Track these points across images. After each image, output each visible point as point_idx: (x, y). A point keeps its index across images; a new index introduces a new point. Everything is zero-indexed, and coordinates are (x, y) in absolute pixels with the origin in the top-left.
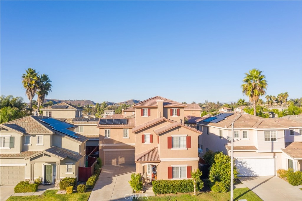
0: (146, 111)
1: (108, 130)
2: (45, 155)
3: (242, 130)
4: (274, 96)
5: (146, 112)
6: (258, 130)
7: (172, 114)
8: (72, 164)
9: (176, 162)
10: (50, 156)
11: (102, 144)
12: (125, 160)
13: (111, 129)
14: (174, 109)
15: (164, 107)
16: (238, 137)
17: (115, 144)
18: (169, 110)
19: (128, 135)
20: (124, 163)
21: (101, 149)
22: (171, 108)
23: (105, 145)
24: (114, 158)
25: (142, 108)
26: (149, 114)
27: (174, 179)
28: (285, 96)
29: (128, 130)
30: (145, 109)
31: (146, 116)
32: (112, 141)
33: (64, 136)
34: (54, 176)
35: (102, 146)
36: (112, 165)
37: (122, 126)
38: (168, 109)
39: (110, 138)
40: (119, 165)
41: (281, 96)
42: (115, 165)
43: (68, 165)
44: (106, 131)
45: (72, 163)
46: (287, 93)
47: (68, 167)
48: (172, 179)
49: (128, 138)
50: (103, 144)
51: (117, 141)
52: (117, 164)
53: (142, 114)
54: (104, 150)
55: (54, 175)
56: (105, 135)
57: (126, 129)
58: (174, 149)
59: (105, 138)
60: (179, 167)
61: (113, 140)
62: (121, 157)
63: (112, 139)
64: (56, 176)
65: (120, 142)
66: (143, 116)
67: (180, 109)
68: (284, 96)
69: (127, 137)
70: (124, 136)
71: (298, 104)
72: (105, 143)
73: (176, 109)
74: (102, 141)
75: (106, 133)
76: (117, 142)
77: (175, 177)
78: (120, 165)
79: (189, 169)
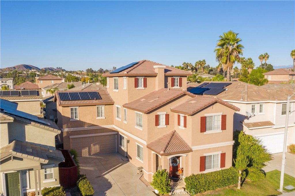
0: (141, 80)
1: (75, 109)
2: (15, 158)
3: (259, 103)
4: (191, 64)
5: (141, 82)
6: (277, 103)
7: (173, 85)
8: (54, 167)
9: (209, 150)
10: (21, 159)
11: (67, 129)
12: (100, 148)
13: (79, 106)
14: (176, 78)
15: (166, 75)
16: (254, 111)
17: (86, 127)
18: (170, 79)
19: (103, 114)
20: (98, 153)
21: (65, 137)
22: (172, 76)
23: (72, 129)
24: (84, 147)
25: (136, 76)
26: (145, 85)
27: (206, 171)
28: (203, 63)
29: (103, 107)
30: (140, 78)
31: (141, 87)
32: (81, 124)
33: (31, 124)
34: (24, 189)
35: (67, 132)
36: (83, 156)
37: (94, 102)
38: (168, 78)
39: (78, 119)
40: (92, 155)
41: (199, 64)
42: (87, 156)
43: (45, 169)
44: (72, 109)
45: (54, 165)
46: (204, 61)
47: (46, 172)
48: (204, 172)
49: (103, 118)
50: (69, 129)
51: (88, 123)
52: (90, 154)
53: (136, 85)
54: (71, 137)
55: (23, 187)
56: (71, 116)
57: (100, 106)
58: (207, 132)
59: (71, 120)
60: (212, 155)
61: (83, 122)
62: (94, 145)
63: (81, 121)
64: (27, 188)
65: (93, 124)
66: (137, 88)
67: (183, 78)
68: (201, 63)
69: (101, 116)
70: (98, 116)
71: (213, 72)
72: (72, 128)
73: (178, 78)
74: (67, 125)
75: (72, 113)
76: (90, 125)
77: (207, 169)
78: (94, 155)
79: (223, 156)
